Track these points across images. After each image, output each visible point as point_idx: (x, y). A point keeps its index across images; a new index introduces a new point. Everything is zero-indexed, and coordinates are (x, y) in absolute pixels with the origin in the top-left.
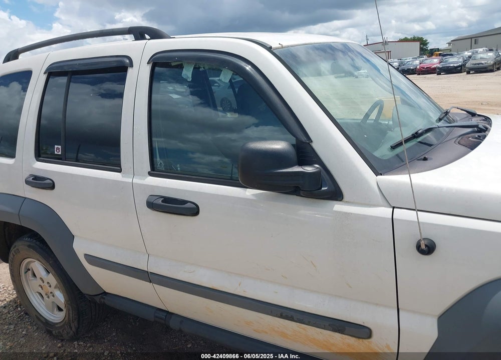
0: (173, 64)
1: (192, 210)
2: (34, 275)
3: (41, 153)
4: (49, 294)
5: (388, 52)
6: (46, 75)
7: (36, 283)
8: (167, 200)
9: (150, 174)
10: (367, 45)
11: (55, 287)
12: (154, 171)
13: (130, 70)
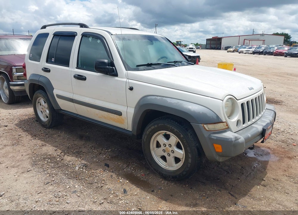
0: (88, 36)
1: (85, 79)
2: (41, 105)
3: (48, 60)
4: (44, 111)
5: (263, 40)
6: (53, 35)
7: (41, 107)
8: (79, 75)
9: (76, 68)
10: (253, 35)
11: (47, 109)
12: (78, 67)
13: (76, 36)
